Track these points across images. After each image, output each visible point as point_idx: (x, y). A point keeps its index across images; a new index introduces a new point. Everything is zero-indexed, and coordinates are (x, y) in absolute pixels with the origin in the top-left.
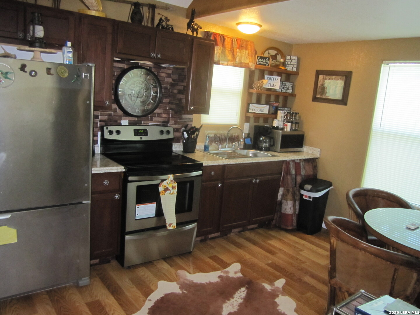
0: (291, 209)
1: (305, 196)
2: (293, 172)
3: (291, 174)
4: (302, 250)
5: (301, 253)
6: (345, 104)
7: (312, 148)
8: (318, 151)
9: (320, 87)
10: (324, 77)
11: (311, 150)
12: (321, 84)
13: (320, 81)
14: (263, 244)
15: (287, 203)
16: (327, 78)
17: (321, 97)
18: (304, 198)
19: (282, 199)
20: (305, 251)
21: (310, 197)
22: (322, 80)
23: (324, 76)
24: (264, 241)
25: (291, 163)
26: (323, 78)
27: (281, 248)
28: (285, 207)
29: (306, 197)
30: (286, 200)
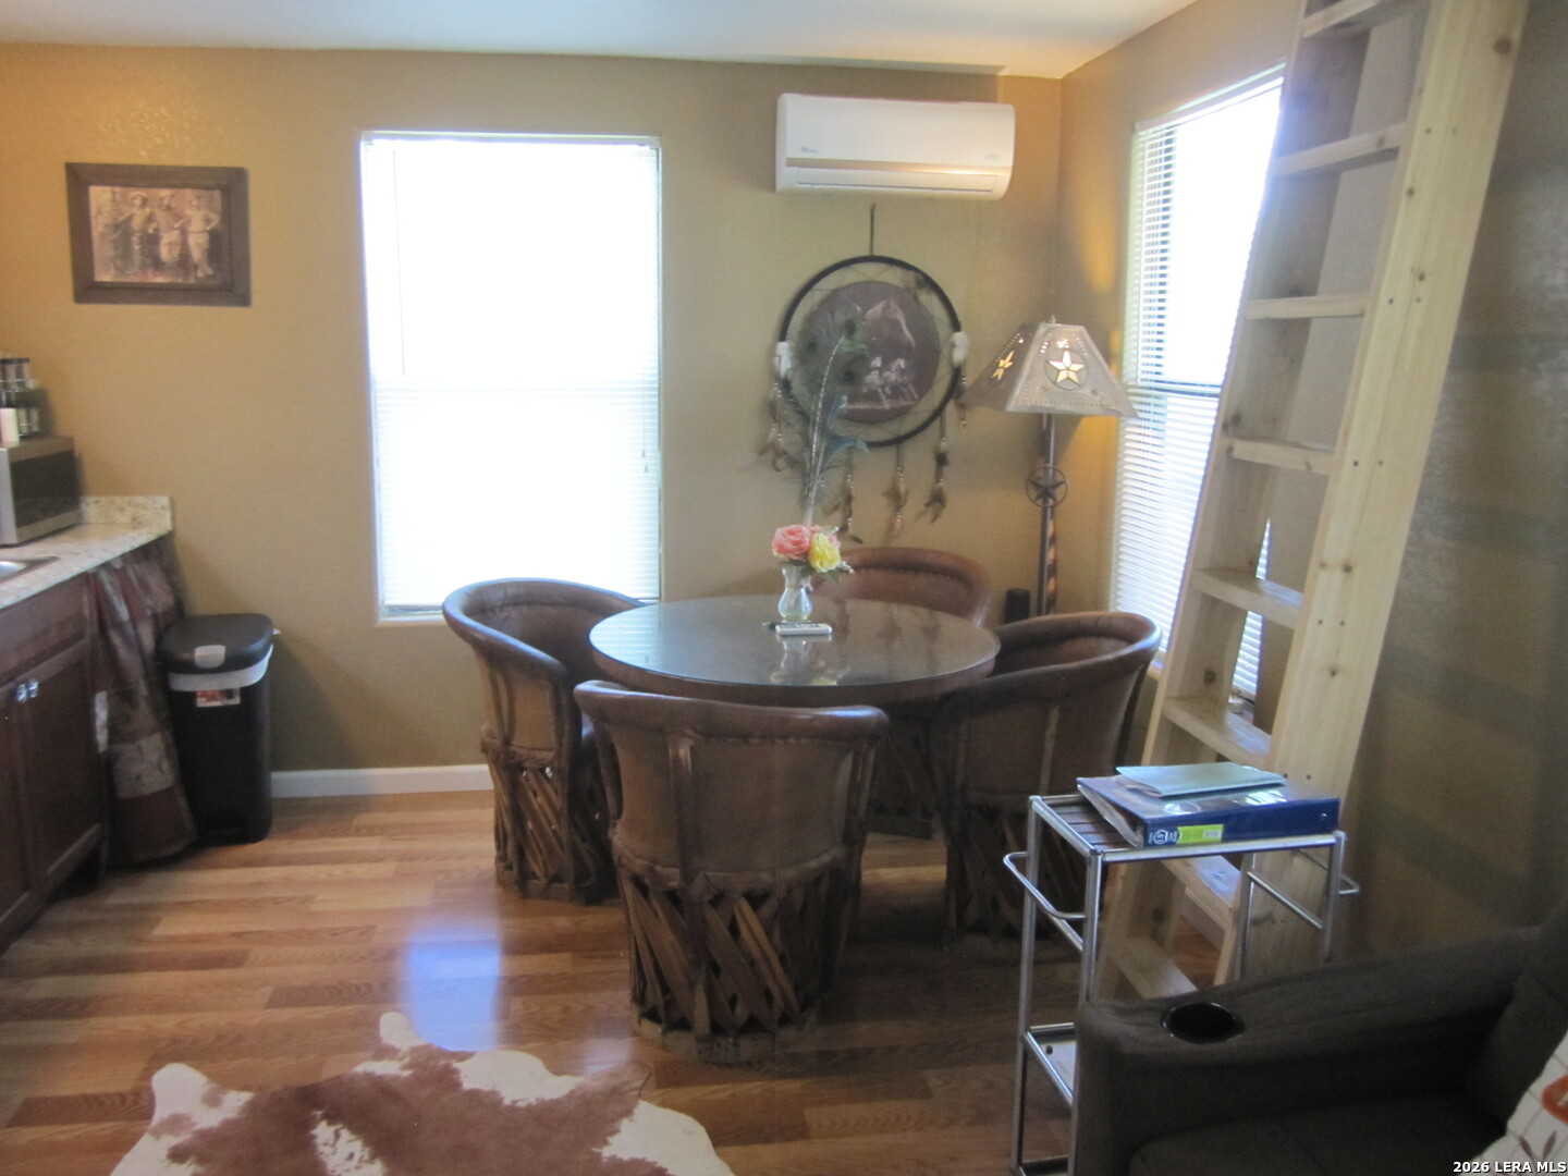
0: (160, 769)
1: (204, 694)
2: (123, 612)
3: (119, 626)
4: (309, 899)
5: (315, 907)
6: (244, 300)
7: (127, 498)
8: (163, 508)
9: (103, 236)
10: (114, 193)
11: (122, 510)
12: (107, 225)
13: (99, 212)
14: (143, 949)
15: (140, 750)
16: (134, 198)
17: (121, 279)
18: (202, 703)
19: (111, 741)
20: (320, 897)
21: (229, 694)
22: (108, 209)
23: (117, 189)
24: (141, 941)
25: (104, 576)
26: (114, 197)
27: (234, 928)
28: (136, 770)
29: (212, 697)
30: (132, 738)
